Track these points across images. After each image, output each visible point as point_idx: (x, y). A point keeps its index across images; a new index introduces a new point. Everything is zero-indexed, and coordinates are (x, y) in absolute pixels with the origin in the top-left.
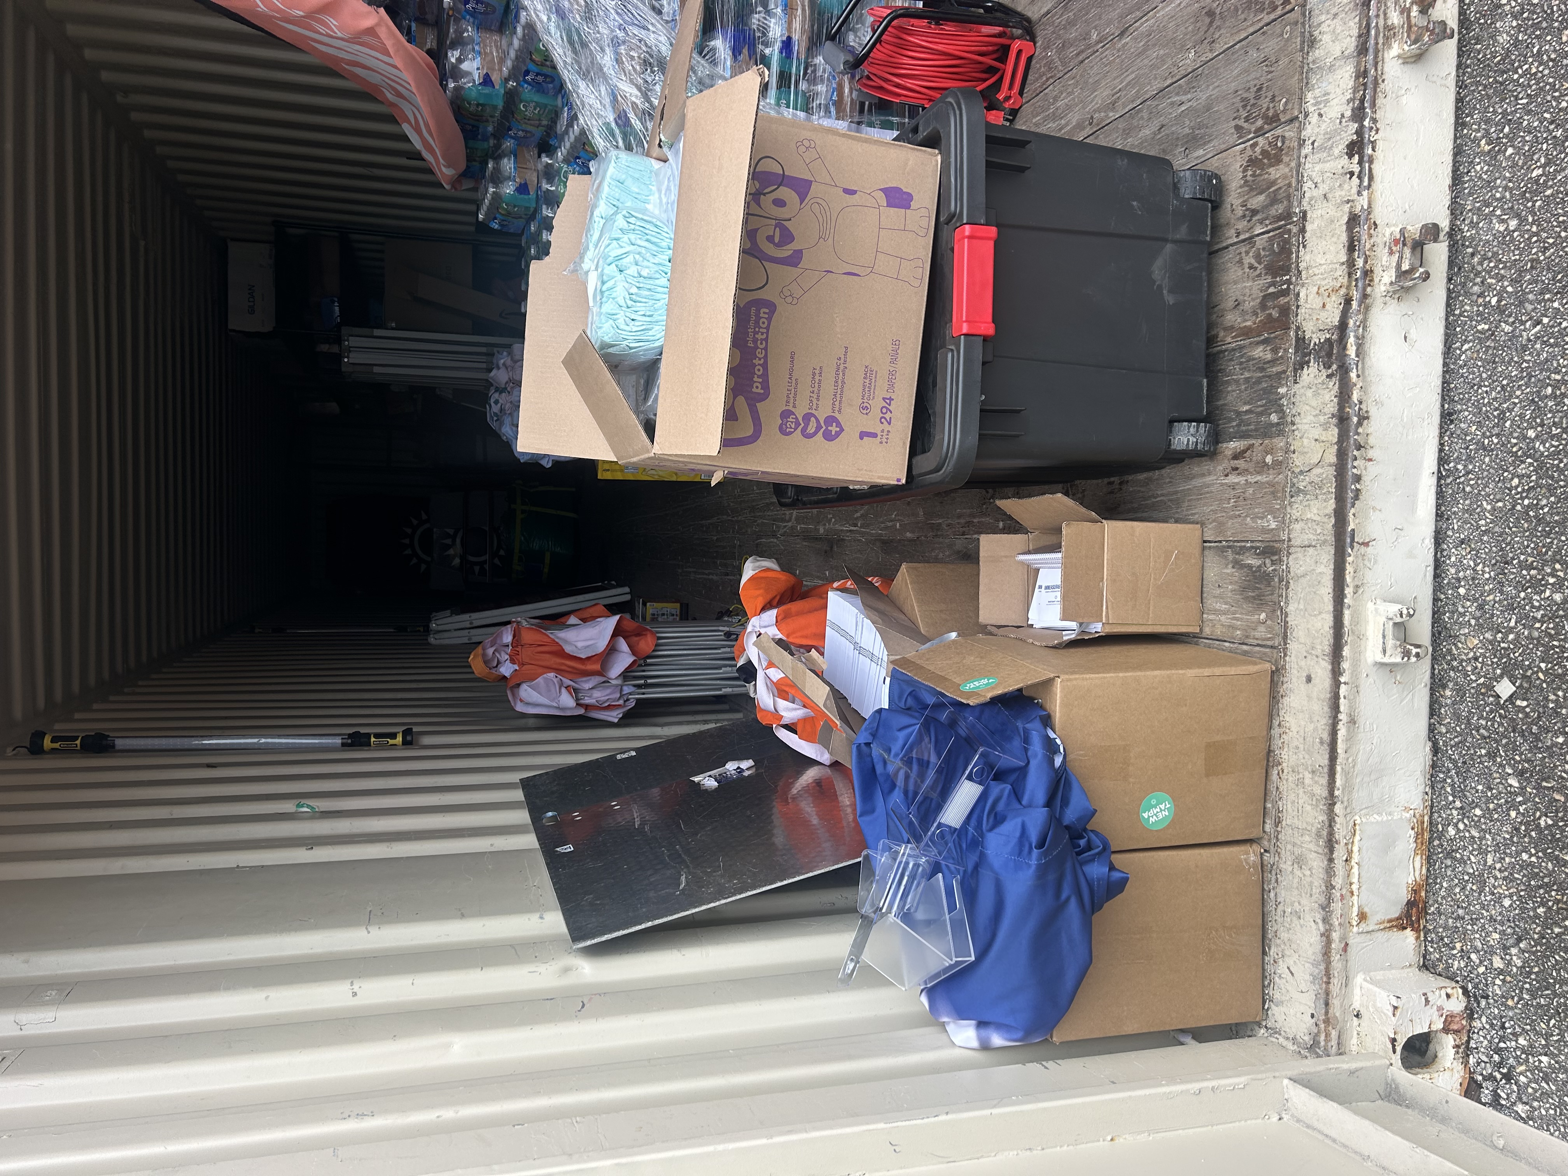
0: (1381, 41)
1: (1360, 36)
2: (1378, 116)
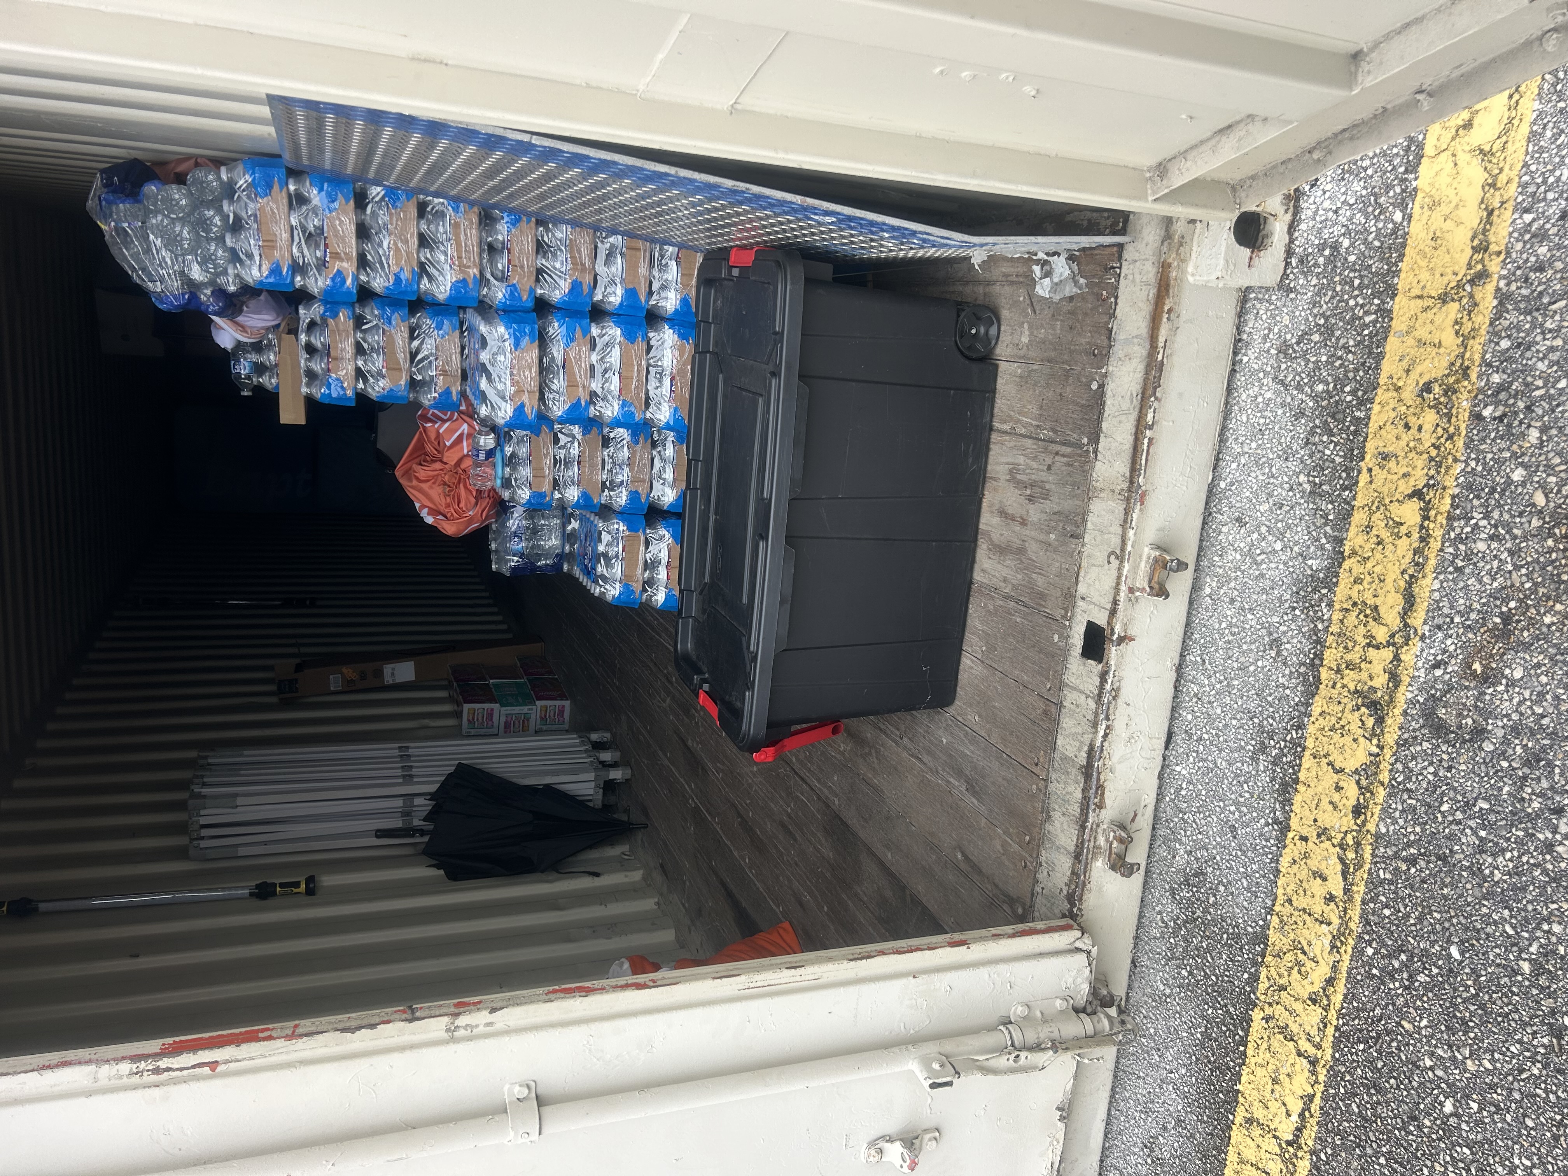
0: (1090, 856)
1: (1077, 846)
2: (1083, 907)
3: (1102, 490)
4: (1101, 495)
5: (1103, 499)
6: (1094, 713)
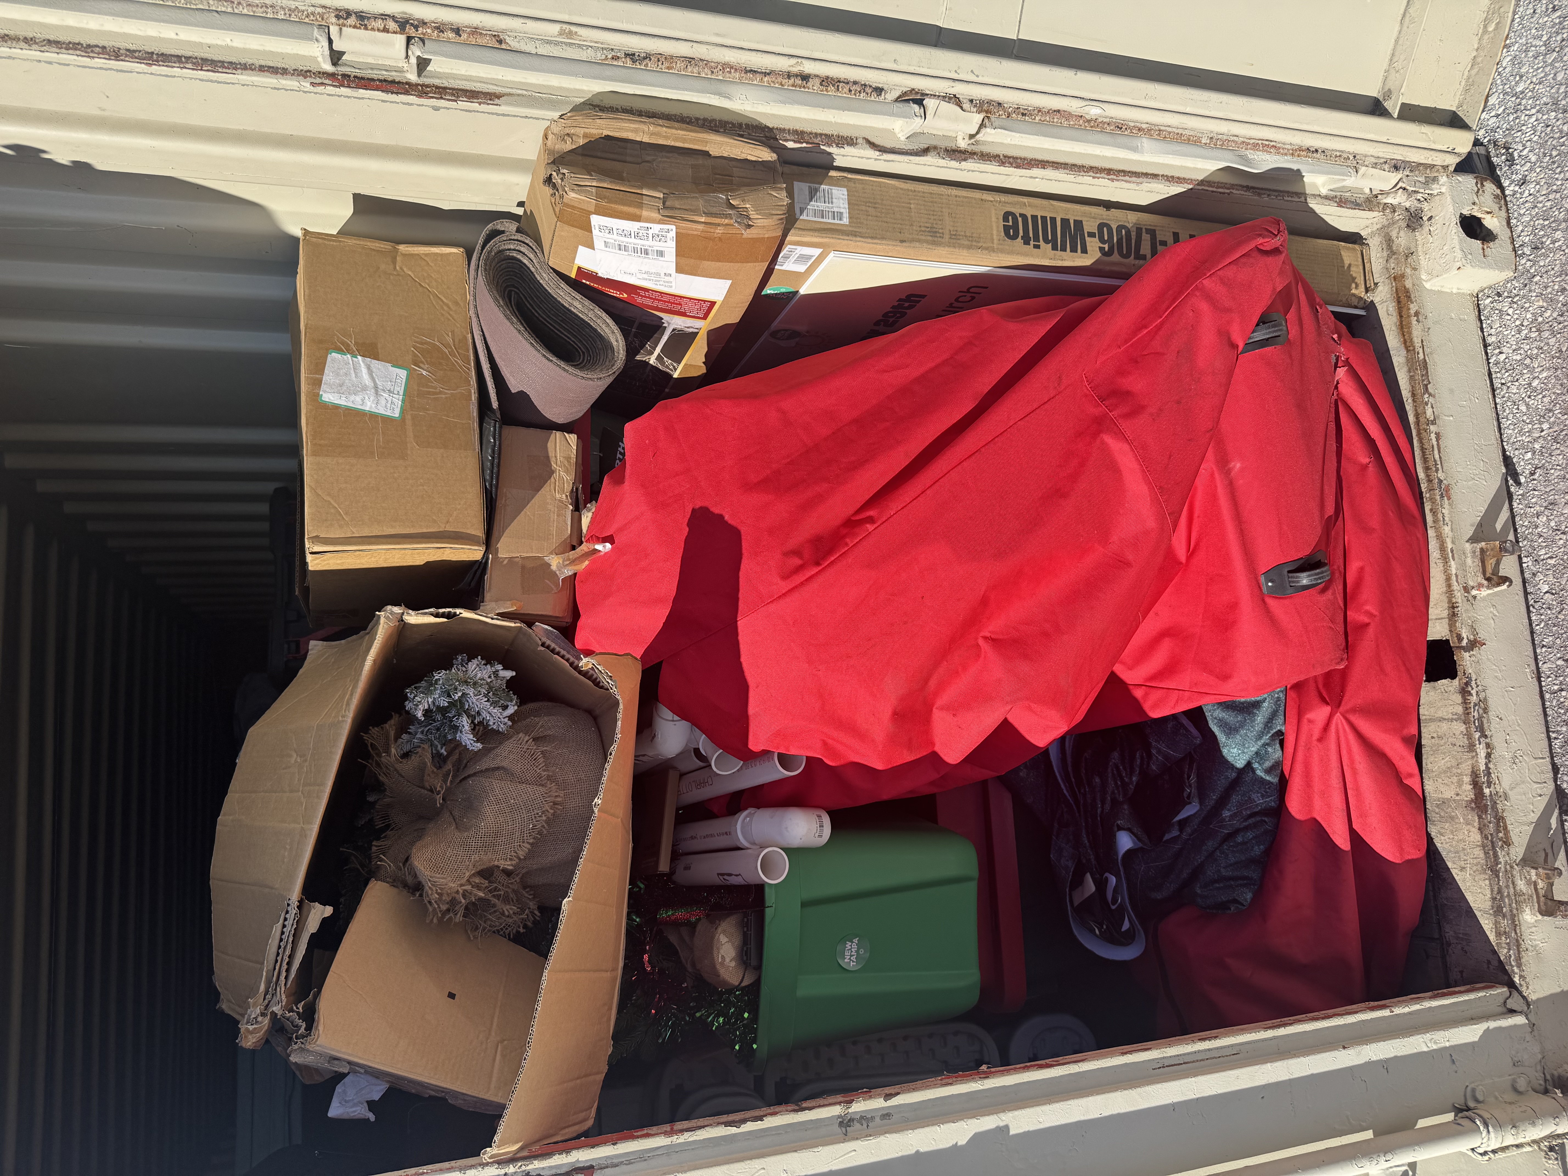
6: (1465, 735)
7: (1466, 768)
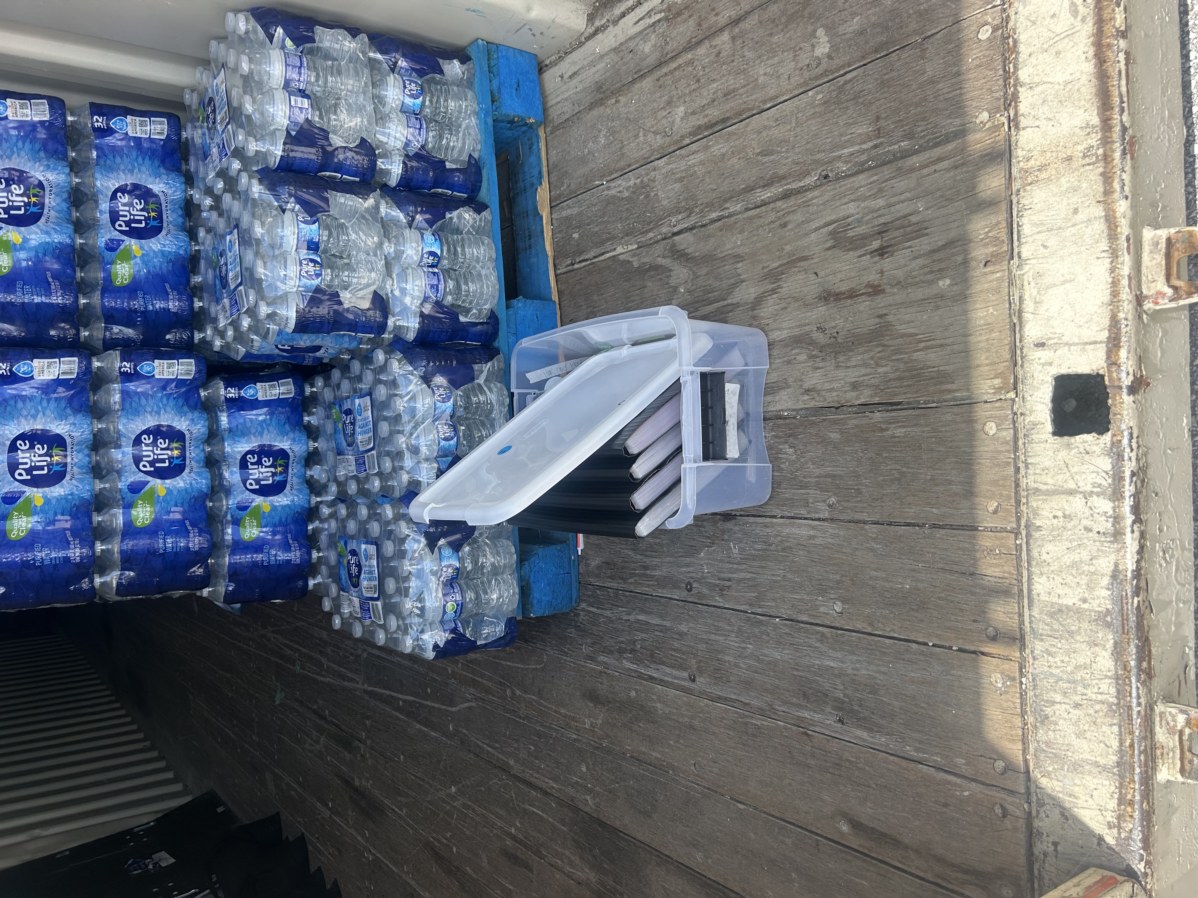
3: (1042, 168)
4: (1044, 175)
5: (1049, 179)
6: (1110, 517)
7: (1105, 565)
